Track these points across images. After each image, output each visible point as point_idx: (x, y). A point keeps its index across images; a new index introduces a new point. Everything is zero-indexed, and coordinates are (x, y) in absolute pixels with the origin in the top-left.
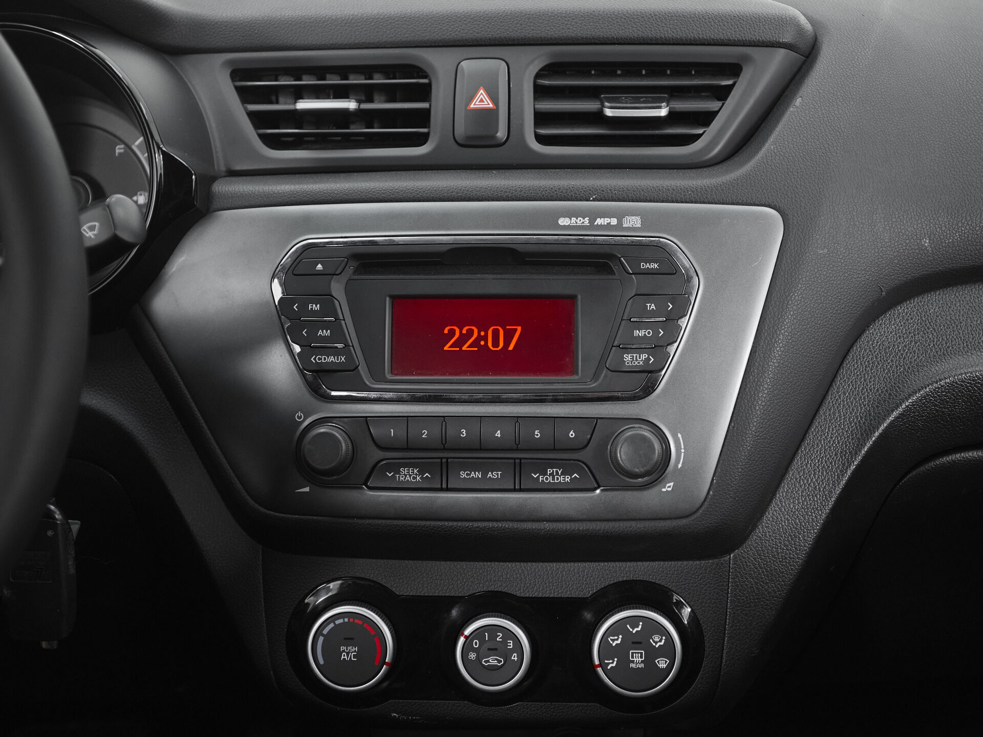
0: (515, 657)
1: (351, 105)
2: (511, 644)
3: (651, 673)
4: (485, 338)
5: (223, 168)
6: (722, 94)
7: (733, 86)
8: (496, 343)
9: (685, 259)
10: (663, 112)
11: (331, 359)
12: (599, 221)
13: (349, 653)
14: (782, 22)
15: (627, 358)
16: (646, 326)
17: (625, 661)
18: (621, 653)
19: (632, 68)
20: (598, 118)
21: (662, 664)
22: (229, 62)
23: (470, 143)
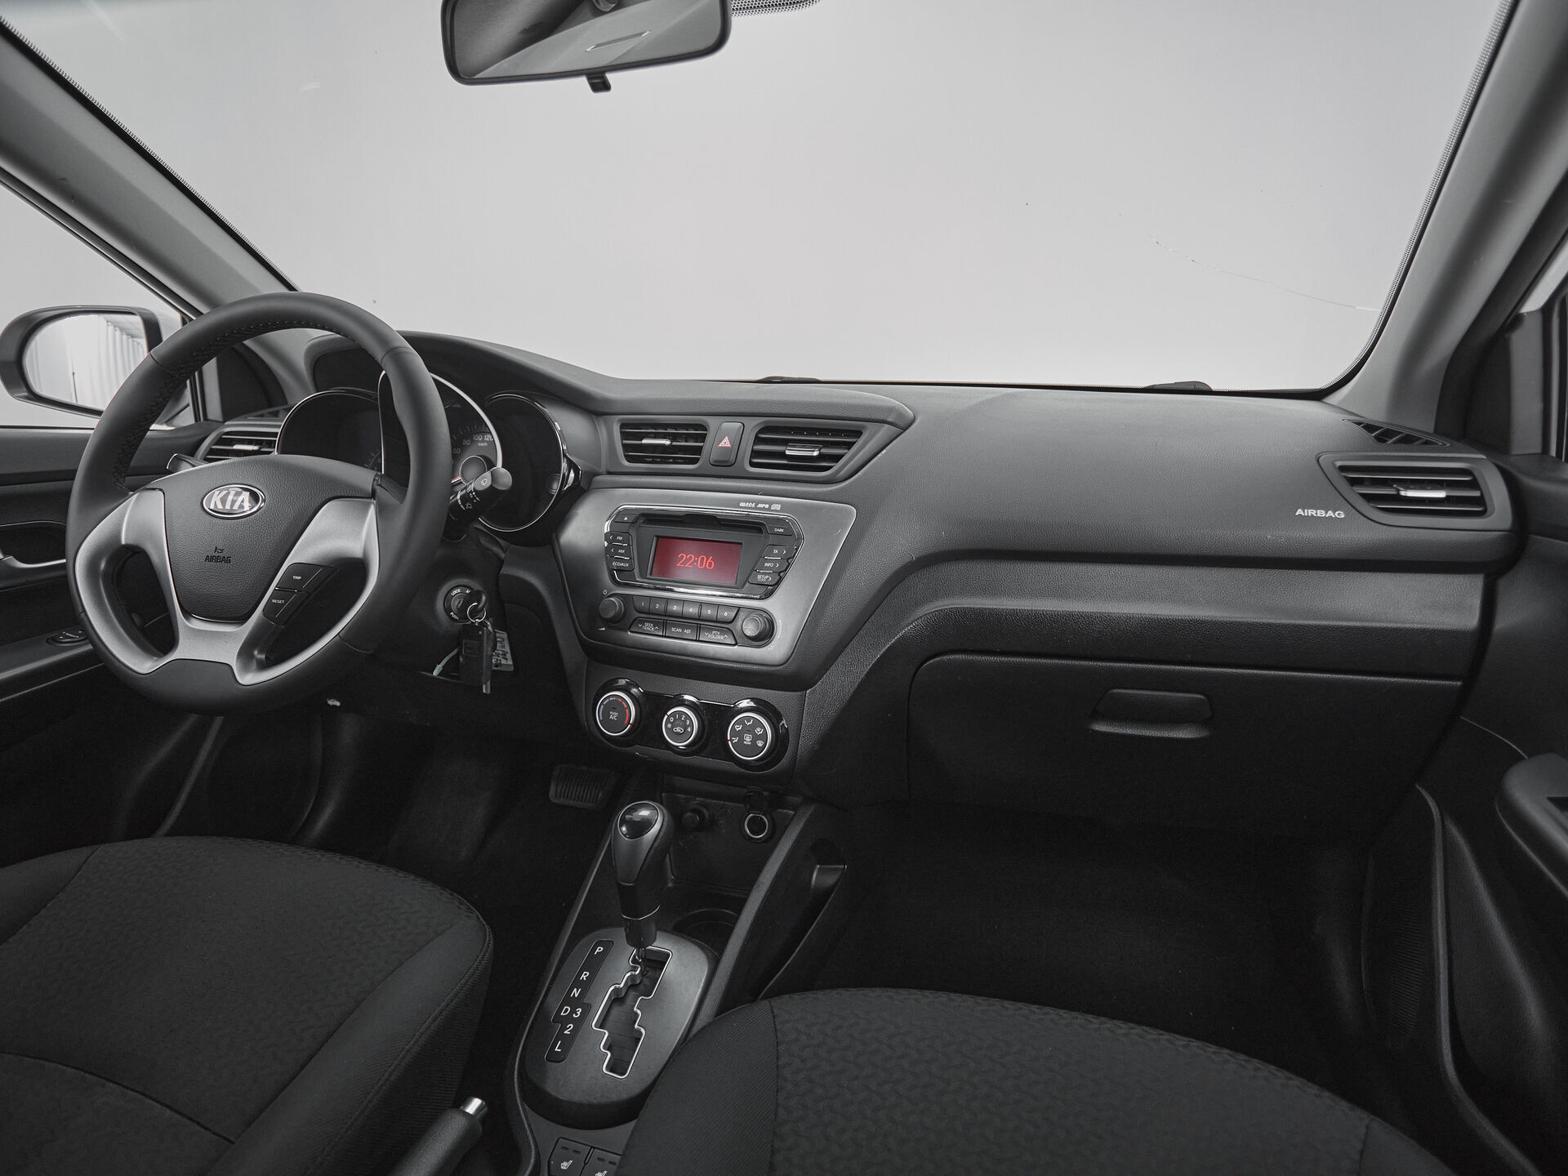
0: (689, 729)
1: (667, 442)
2: (688, 723)
3: (753, 746)
4: (697, 561)
5: (603, 470)
6: (849, 445)
7: (855, 443)
8: (701, 564)
9: (801, 526)
10: (816, 453)
11: (622, 564)
12: (760, 506)
13: (614, 716)
14: (891, 410)
15: (759, 577)
16: (770, 561)
17: (741, 740)
18: (740, 734)
19: (799, 430)
20: (782, 455)
21: (760, 744)
22: (620, 420)
23: (717, 464)
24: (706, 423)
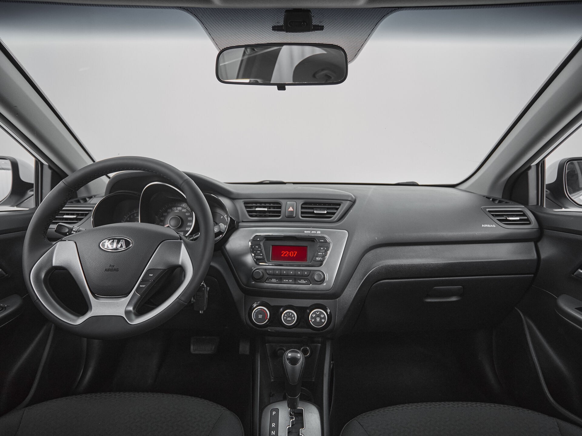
0: (293, 318)
1: (266, 209)
2: (293, 316)
3: (321, 323)
4: (290, 254)
5: (241, 221)
6: (337, 209)
7: (339, 208)
8: (292, 255)
9: (329, 240)
10: (326, 212)
11: (260, 257)
12: (312, 232)
13: (260, 316)
14: (349, 196)
15: (317, 258)
16: (321, 252)
17: (316, 320)
18: (315, 318)
19: (320, 204)
20: (313, 213)
21: (323, 321)
22: (244, 201)
23: (288, 217)
24: (281, 202)
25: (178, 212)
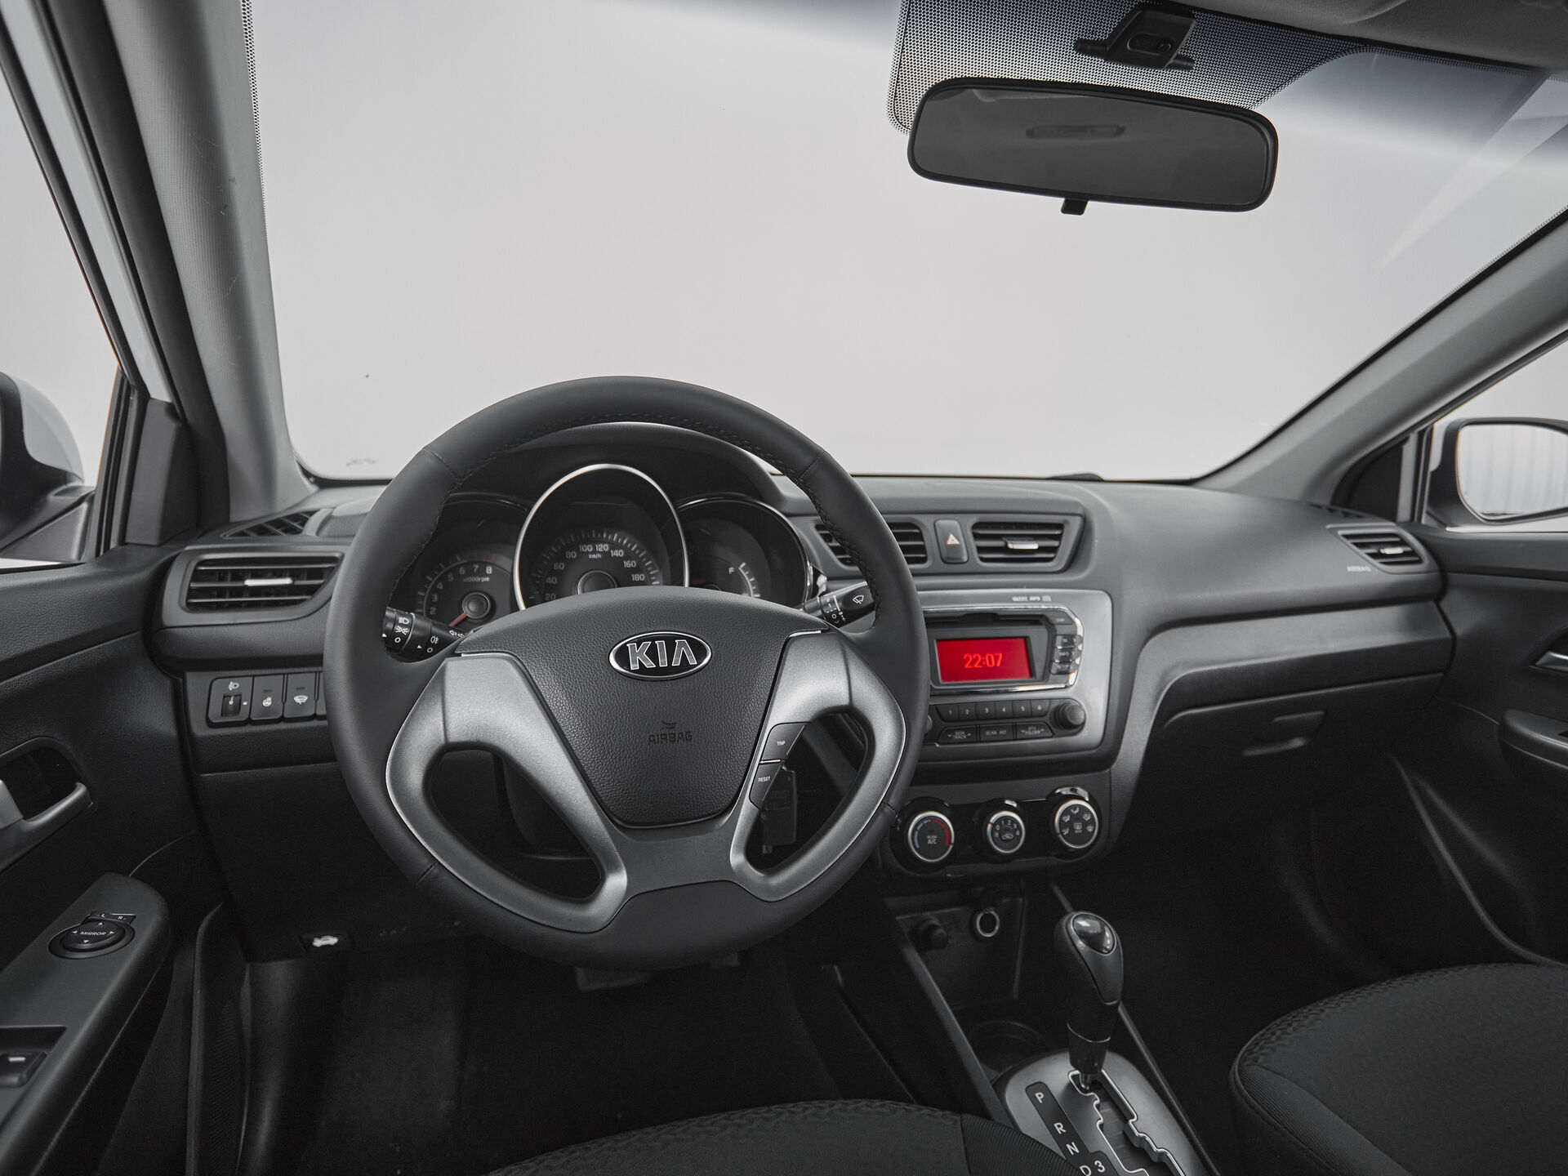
0: (1018, 833)
2: (1015, 826)
3: (1085, 835)
4: (985, 660)
6: (1059, 538)
7: (1062, 534)
8: (990, 663)
9: (1071, 616)
10: (1036, 546)
12: (1032, 599)
13: (932, 840)
16: (1065, 650)
17: (1072, 829)
18: (1070, 825)
20: (1005, 549)
21: (1090, 829)
22: (814, 521)
23: (951, 561)
24: (916, 521)
25: (599, 559)
